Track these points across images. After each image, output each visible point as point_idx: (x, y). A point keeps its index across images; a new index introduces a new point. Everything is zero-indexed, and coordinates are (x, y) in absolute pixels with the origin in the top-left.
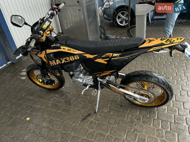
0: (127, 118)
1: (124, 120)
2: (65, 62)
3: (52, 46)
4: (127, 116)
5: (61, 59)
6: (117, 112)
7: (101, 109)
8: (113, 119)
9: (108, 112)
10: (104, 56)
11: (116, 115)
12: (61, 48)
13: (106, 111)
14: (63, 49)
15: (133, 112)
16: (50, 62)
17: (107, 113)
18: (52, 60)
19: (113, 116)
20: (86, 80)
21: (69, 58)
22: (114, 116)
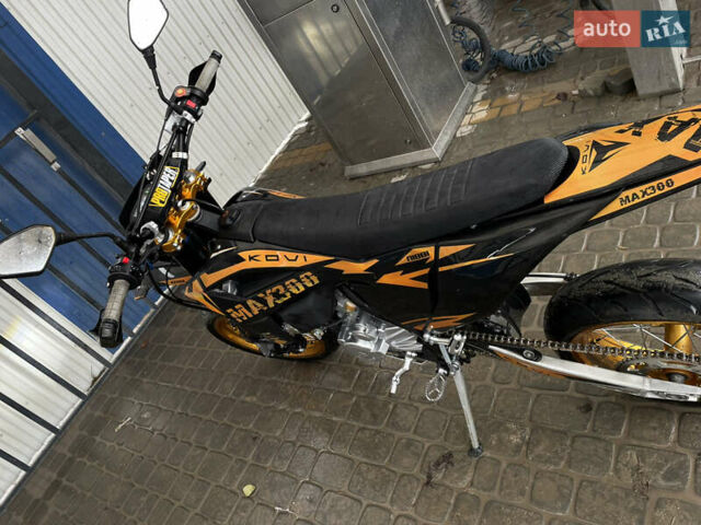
0: (616, 471)
1: (604, 479)
2: (279, 302)
3: (213, 255)
4: (617, 462)
5: (261, 295)
6: (568, 442)
7: (493, 432)
8: (553, 480)
9: (528, 443)
10: (404, 260)
11: (562, 458)
12: (243, 260)
13: (515, 439)
14: (251, 258)
15: (646, 433)
16: (229, 311)
17: (524, 448)
18: (232, 305)
19: (548, 461)
20: (389, 342)
21: (285, 286)
22: (556, 464)
